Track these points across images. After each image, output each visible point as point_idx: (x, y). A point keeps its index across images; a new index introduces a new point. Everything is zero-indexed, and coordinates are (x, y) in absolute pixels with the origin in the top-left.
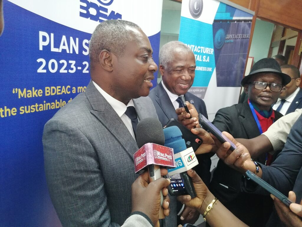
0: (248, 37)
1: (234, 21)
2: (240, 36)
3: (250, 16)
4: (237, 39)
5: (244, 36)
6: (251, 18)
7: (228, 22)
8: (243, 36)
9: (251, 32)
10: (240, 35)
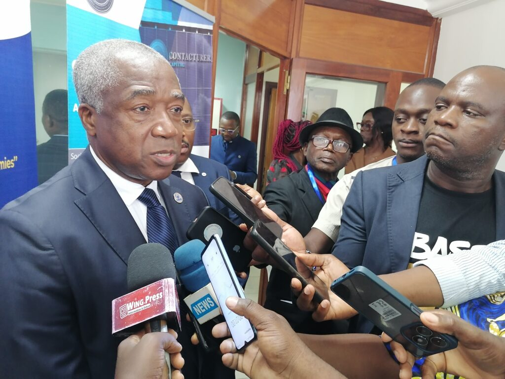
0: (209, 59)
1: (181, 28)
2: (196, 56)
3: (208, 24)
4: (191, 61)
5: (203, 58)
6: (211, 27)
7: (170, 29)
8: (199, 57)
9: (213, 52)
10: (194, 55)
